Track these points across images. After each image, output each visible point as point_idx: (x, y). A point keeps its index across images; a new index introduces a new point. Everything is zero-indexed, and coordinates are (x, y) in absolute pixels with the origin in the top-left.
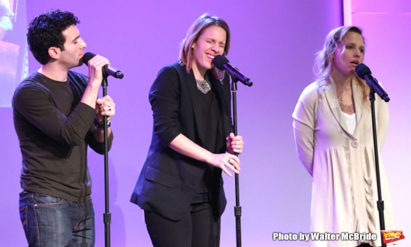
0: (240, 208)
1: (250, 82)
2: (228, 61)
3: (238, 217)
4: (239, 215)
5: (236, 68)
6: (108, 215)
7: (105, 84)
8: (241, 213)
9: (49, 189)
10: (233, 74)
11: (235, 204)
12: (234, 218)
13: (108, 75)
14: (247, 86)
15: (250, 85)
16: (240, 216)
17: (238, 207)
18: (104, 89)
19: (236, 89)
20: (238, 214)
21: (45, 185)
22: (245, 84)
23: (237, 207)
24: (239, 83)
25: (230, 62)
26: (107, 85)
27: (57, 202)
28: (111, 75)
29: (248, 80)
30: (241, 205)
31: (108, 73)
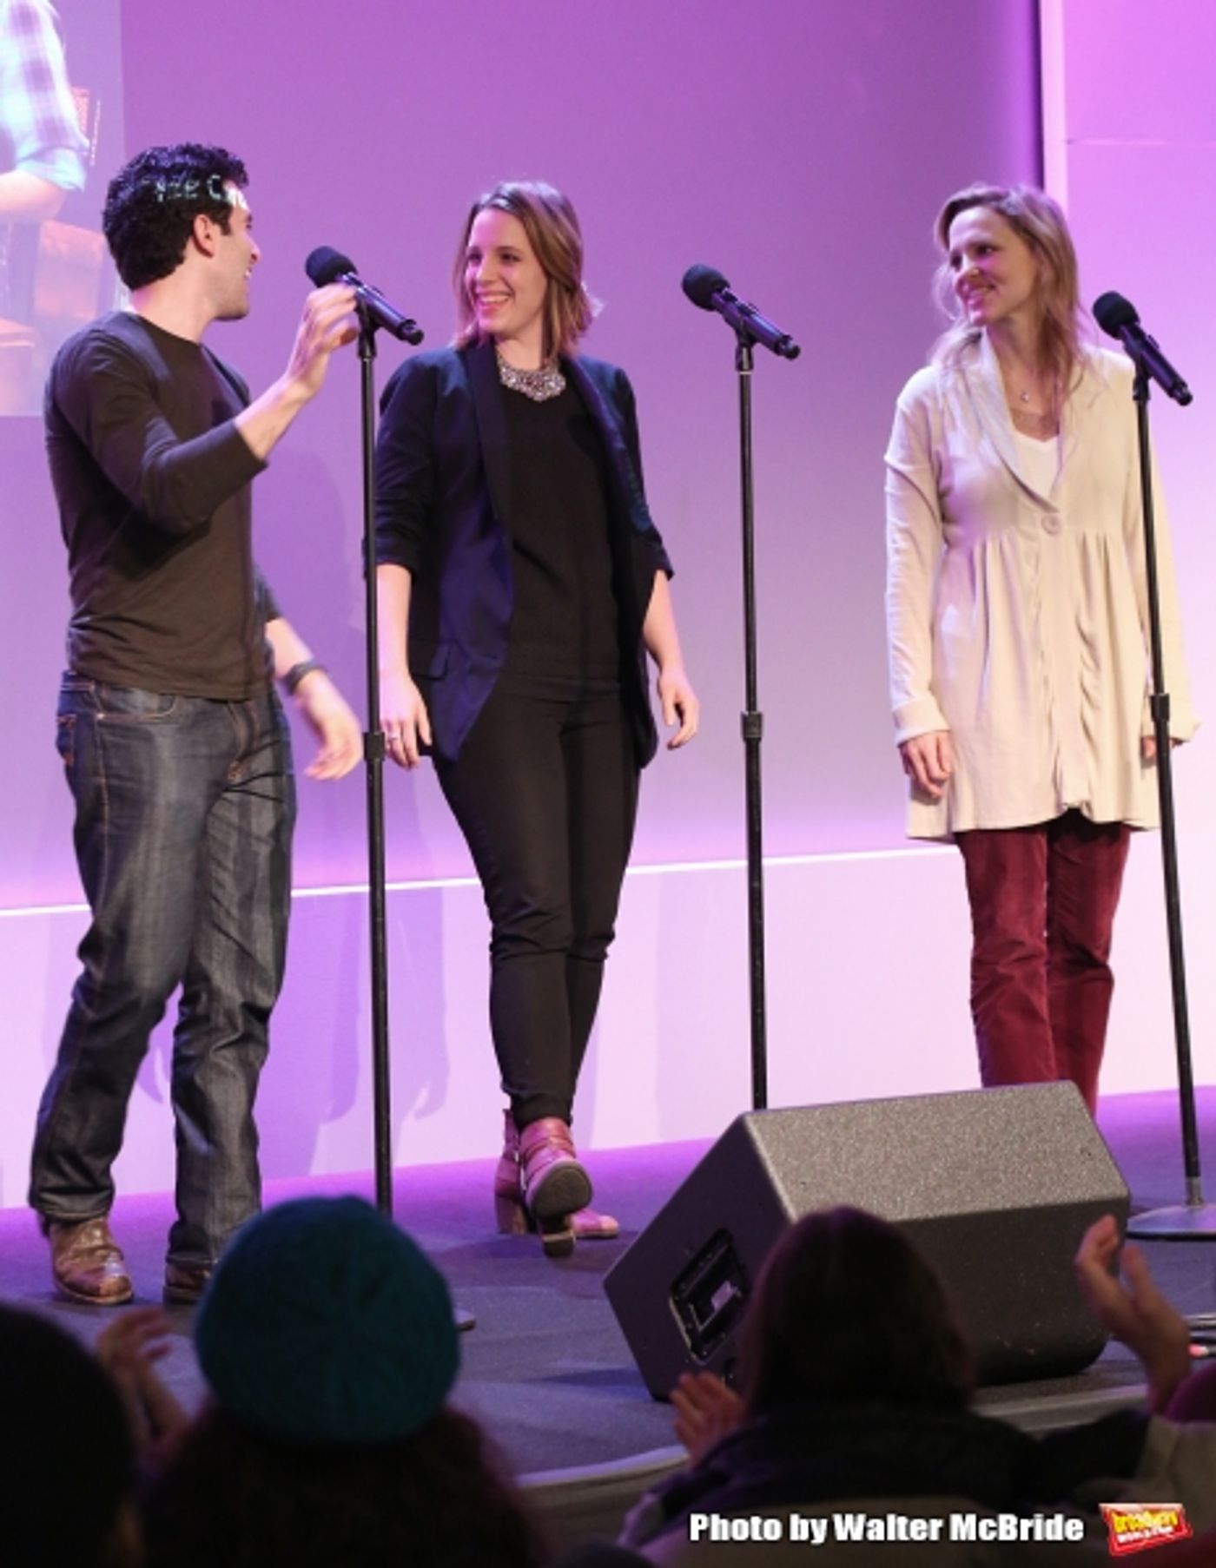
0: (759, 717)
1: (792, 344)
2: (725, 284)
3: (754, 743)
4: (754, 739)
5: (750, 305)
6: (377, 737)
7: (368, 353)
8: (760, 733)
9: (134, 671)
10: (742, 323)
11: (742, 707)
12: (741, 748)
13: (376, 327)
14: (782, 358)
15: (793, 354)
16: (759, 739)
17: (754, 713)
18: (364, 365)
19: (751, 367)
20: (753, 733)
21: (124, 658)
22: (777, 350)
23: (750, 715)
24: (759, 350)
25: (732, 285)
26: (374, 353)
27: (162, 709)
28: (386, 328)
29: (786, 339)
30: (761, 707)
31: (378, 321)
